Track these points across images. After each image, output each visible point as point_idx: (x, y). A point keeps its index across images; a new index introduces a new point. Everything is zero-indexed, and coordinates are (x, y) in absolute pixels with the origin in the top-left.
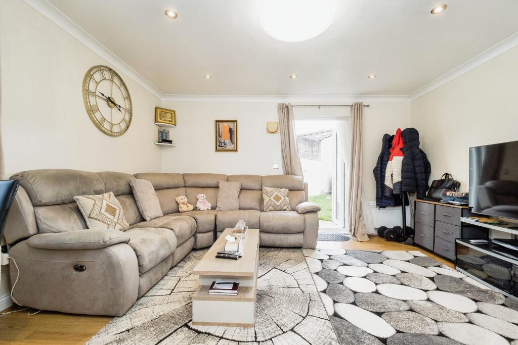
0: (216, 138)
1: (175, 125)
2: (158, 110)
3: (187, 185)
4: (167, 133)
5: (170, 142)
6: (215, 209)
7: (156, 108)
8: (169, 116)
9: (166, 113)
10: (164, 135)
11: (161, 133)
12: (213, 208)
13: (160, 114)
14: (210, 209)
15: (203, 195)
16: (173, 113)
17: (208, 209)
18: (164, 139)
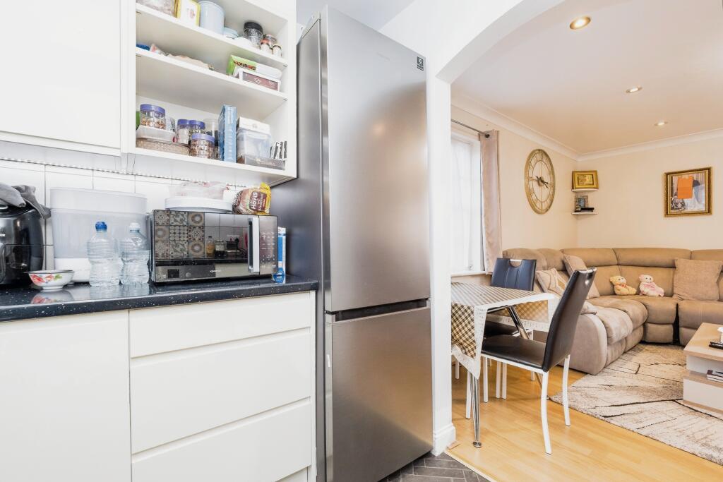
0: (667, 198)
1: (597, 188)
2: (576, 174)
3: (620, 263)
4: (585, 199)
5: (592, 209)
6: (671, 296)
7: (573, 173)
8: (588, 179)
9: (584, 176)
10: (582, 201)
11: (578, 200)
12: (669, 295)
13: (578, 179)
14: (662, 295)
15: (649, 277)
16: (594, 174)
17: (660, 296)
18: (583, 208)
